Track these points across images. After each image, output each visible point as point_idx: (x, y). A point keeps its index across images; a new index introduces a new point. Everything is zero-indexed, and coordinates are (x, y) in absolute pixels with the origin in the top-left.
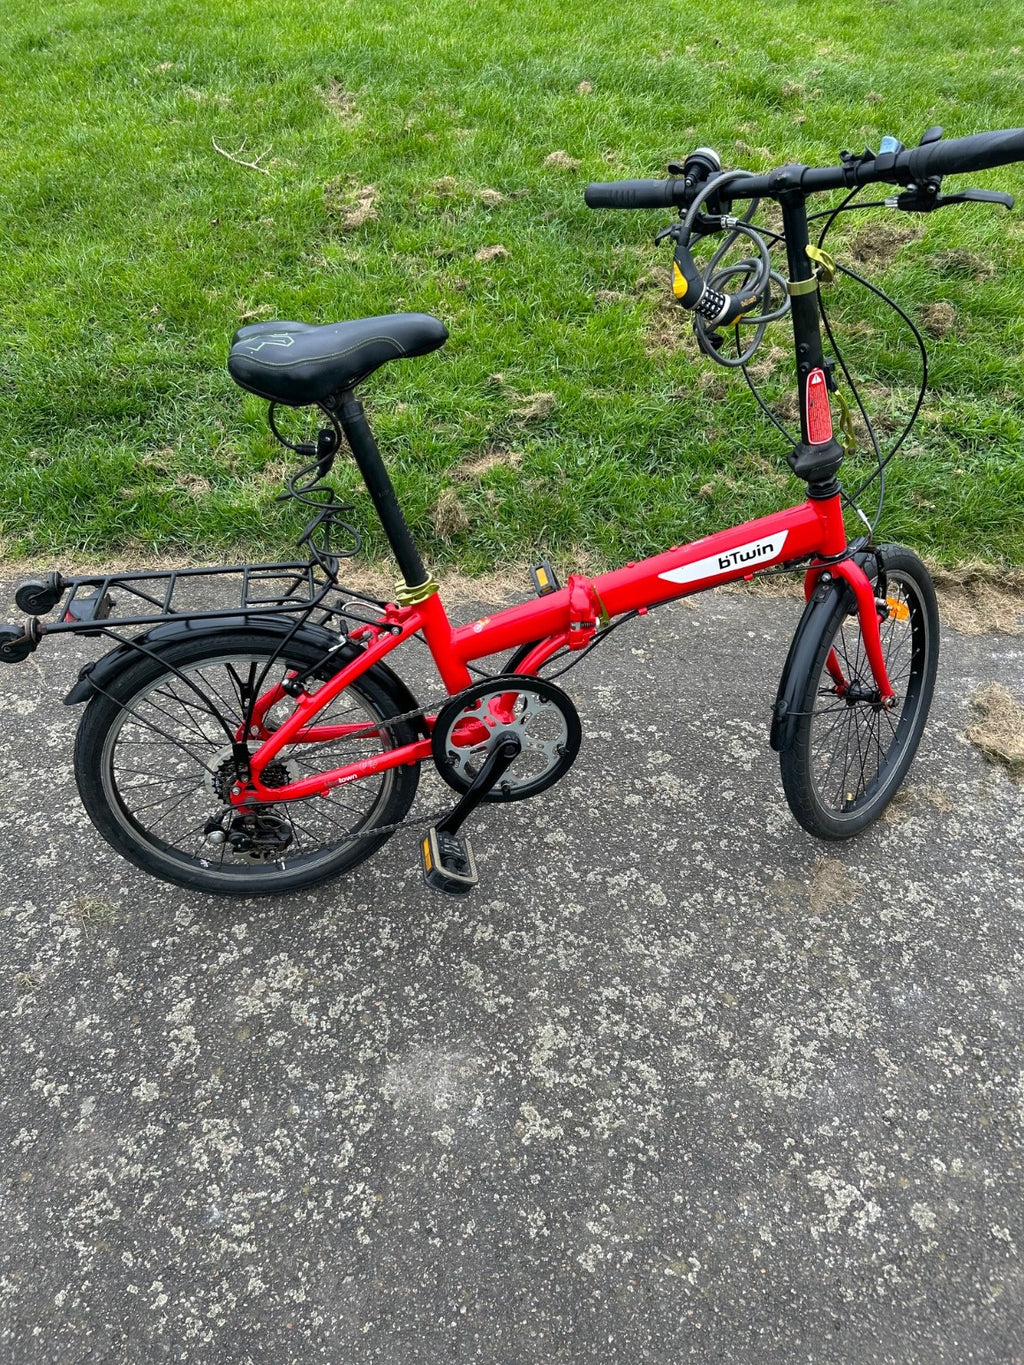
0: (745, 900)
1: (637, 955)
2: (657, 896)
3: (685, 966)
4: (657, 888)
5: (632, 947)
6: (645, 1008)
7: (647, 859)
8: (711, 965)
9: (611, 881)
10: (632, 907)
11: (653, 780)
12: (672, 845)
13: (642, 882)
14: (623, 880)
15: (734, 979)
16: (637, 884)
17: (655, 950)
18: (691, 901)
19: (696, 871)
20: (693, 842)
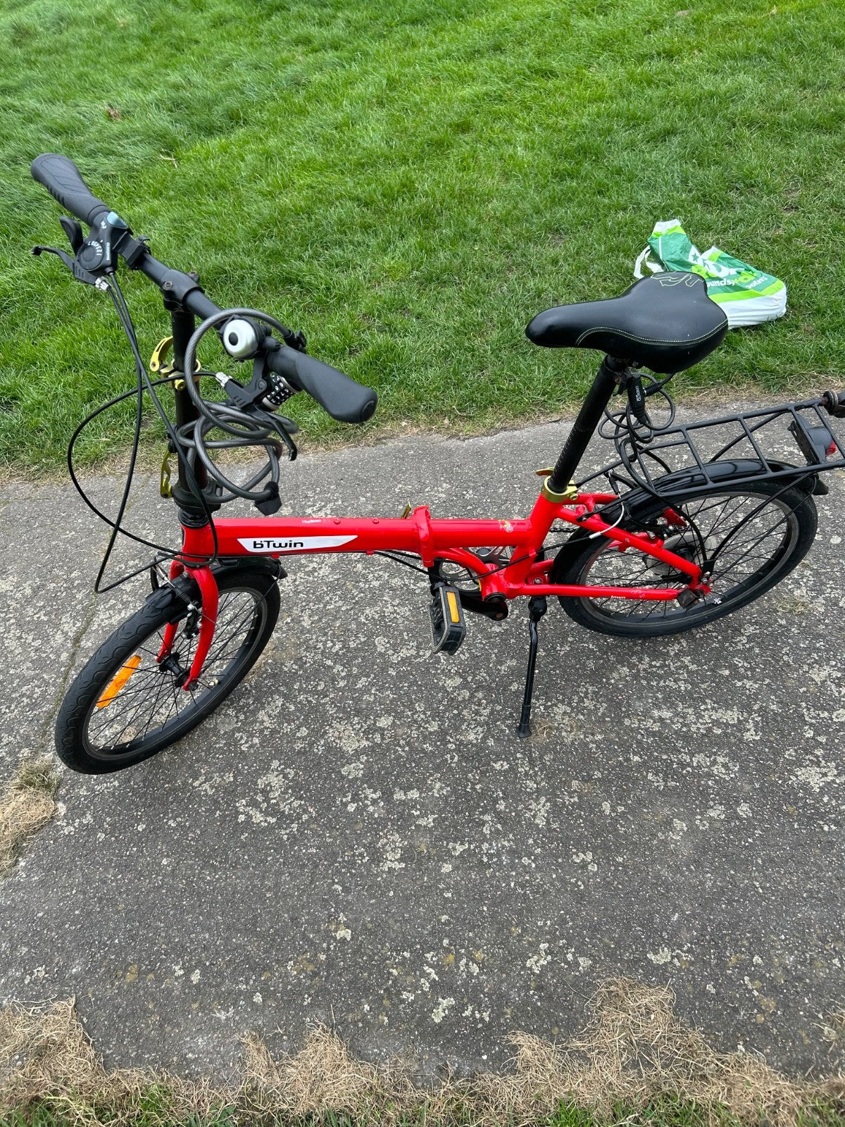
0: (320, 645)
1: (404, 605)
2: (381, 643)
3: (373, 602)
4: (380, 649)
5: (405, 611)
6: (402, 578)
7: (384, 670)
8: (357, 603)
9: (413, 652)
10: (401, 634)
11: (365, 743)
12: (362, 683)
13: (391, 652)
14: (404, 653)
15: (343, 598)
16: (395, 650)
17: (390, 609)
18: (358, 641)
19: (348, 664)
20: (345, 686)
